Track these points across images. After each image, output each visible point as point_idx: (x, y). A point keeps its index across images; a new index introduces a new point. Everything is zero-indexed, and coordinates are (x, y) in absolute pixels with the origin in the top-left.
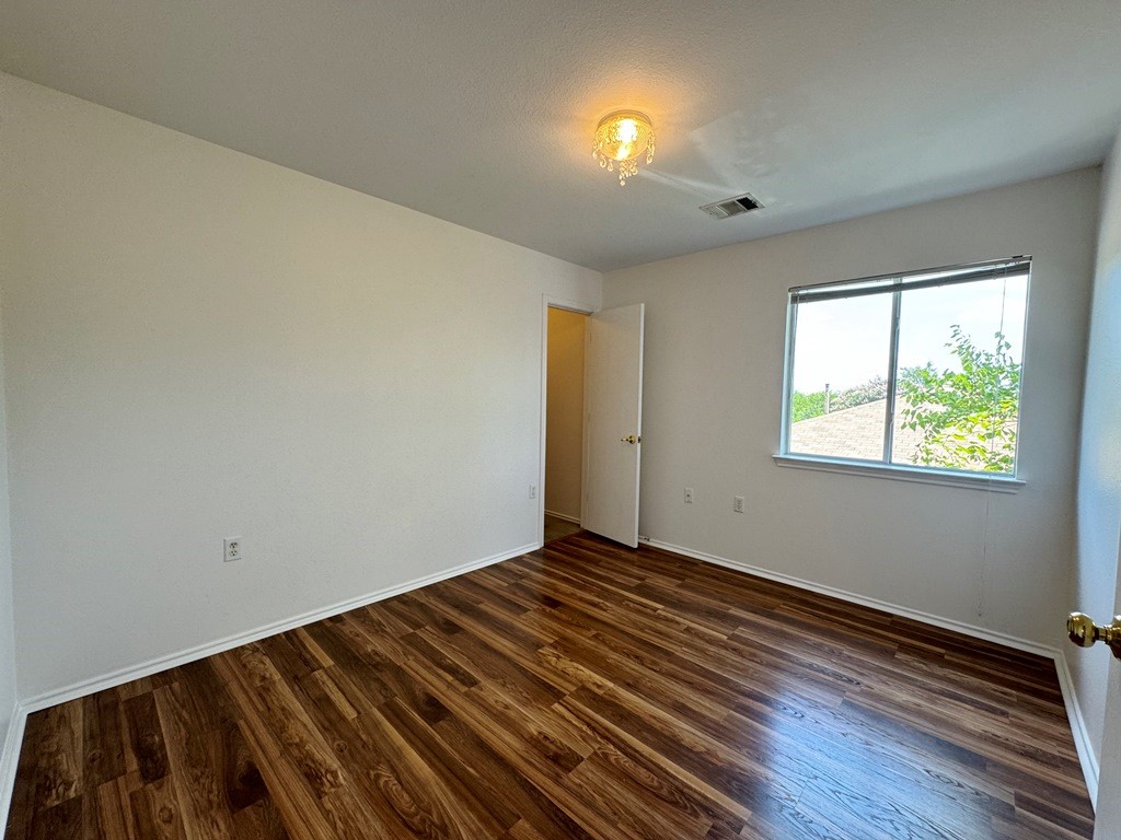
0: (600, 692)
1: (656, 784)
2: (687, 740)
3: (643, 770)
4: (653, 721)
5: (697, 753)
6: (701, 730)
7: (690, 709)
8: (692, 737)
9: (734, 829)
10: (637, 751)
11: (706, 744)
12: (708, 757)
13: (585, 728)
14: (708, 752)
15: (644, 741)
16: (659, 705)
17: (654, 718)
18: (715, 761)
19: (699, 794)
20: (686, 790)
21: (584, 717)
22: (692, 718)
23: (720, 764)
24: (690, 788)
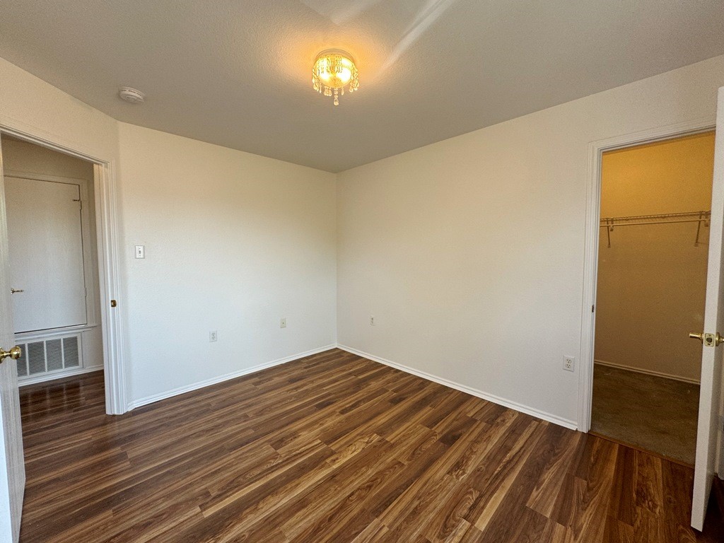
0: (328, 461)
1: (248, 476)
2: (271, 500)
3: (259, 472)
4: (294, 484)
5: (258, 502)
6: (277, 510)
7: (299, 510)
8: (273, 504)
9: (202, 505)
10: (273, 472)
11: (263, 510)
12: (253, 507)
13: (298, 452)
14: (256, 509)
15: (280, 476)
16: (308, 490)
17: (297, 485)
18: (248, 511)
19: (231, 495)
20: (237, 489)
21: (307, 452)
22: (289, 509)
23: (244, 513)
24: (237, 491)
